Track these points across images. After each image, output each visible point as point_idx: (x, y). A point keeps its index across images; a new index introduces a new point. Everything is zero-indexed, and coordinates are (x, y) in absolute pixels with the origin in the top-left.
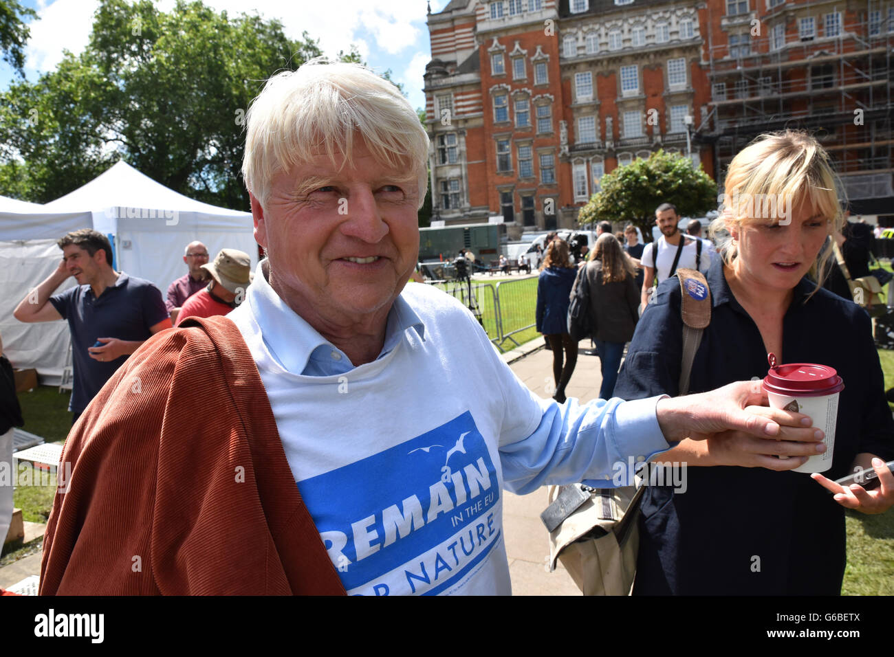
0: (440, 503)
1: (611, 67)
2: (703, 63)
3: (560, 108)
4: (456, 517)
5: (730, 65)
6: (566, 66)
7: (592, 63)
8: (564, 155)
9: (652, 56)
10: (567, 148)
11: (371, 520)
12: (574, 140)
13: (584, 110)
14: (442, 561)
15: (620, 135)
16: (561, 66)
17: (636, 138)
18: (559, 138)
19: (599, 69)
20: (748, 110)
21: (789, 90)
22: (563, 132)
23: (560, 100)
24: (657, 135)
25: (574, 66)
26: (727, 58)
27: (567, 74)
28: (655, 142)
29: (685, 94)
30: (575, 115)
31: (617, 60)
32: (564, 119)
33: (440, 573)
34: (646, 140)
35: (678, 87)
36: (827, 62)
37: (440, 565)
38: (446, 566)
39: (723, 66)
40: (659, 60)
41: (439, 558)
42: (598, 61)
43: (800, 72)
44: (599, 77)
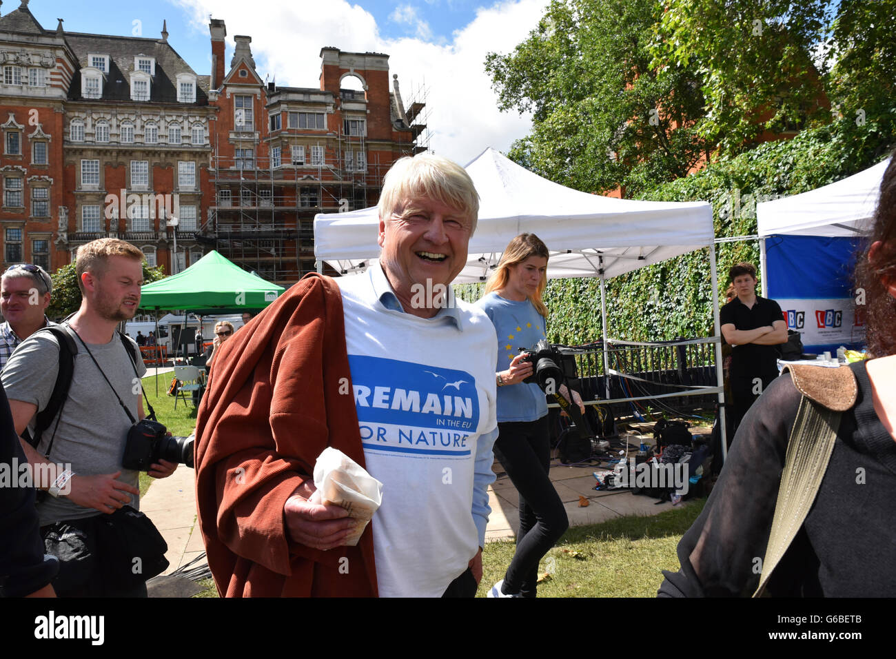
0: (433, 405)
1: (121, 159)
2: (211, 169)
3: (60, 192)
4: (440, 421)
5: (235, 175)
6: (70, 150)
7: (100, 152)
8: (61, 242)
9: (163, 156)
10: (65, 235)
11: (388, 390)
12: (76, 228)
13: (88, 198)
14: (424, 437)
15: (126, 228)
16: (64, 149)
17: (142, 232)
18: (57, 224)
19: (107, 159)
20: (245, 218)
21: (282, 205)
22: (63, 218)
23: (60, 184)
24: (163, 231)
25: (80, 152)
26: (232, 168)
27: (71, 159)
28: (160, 238)
29: (193, 195)
30: (77, 202)
31: (129, 153)
32: (65, 204)
33: (420, 442)
34: (152, 235)
35: (187, 188)
36: (312, 185)
37: (422, 438)
38: (425, 440)
39: (229, 175)
40: (170, 160)
41: (422, 434)
42: (107, 151)
43: (291, 190)
44: (107, 167)
